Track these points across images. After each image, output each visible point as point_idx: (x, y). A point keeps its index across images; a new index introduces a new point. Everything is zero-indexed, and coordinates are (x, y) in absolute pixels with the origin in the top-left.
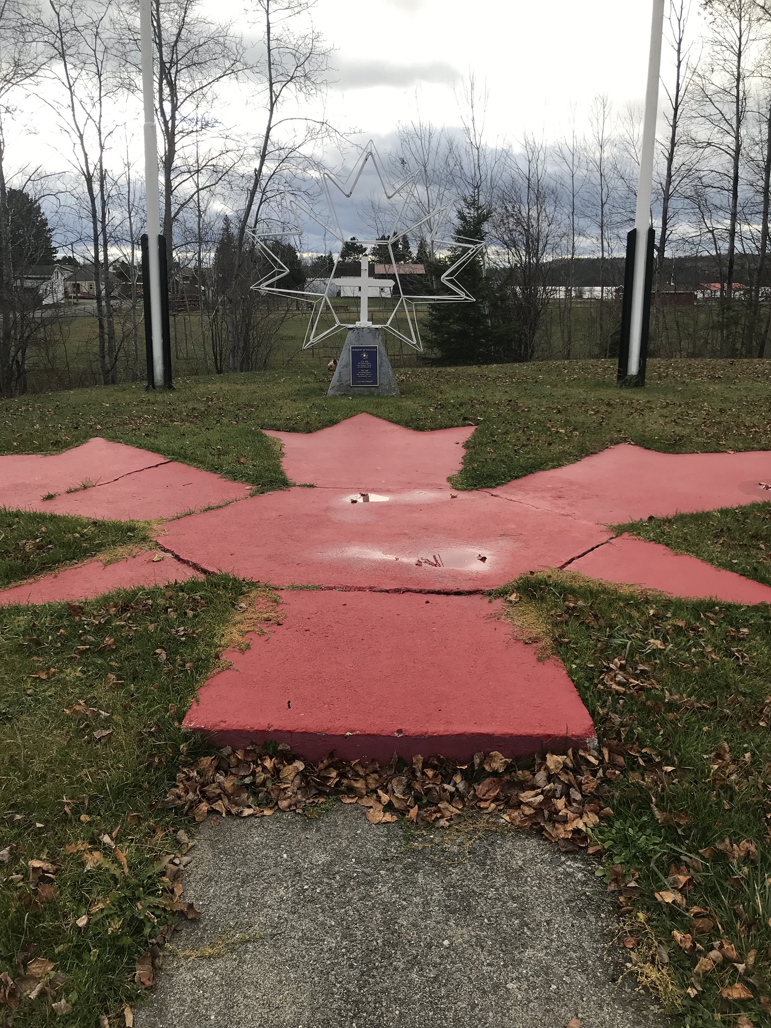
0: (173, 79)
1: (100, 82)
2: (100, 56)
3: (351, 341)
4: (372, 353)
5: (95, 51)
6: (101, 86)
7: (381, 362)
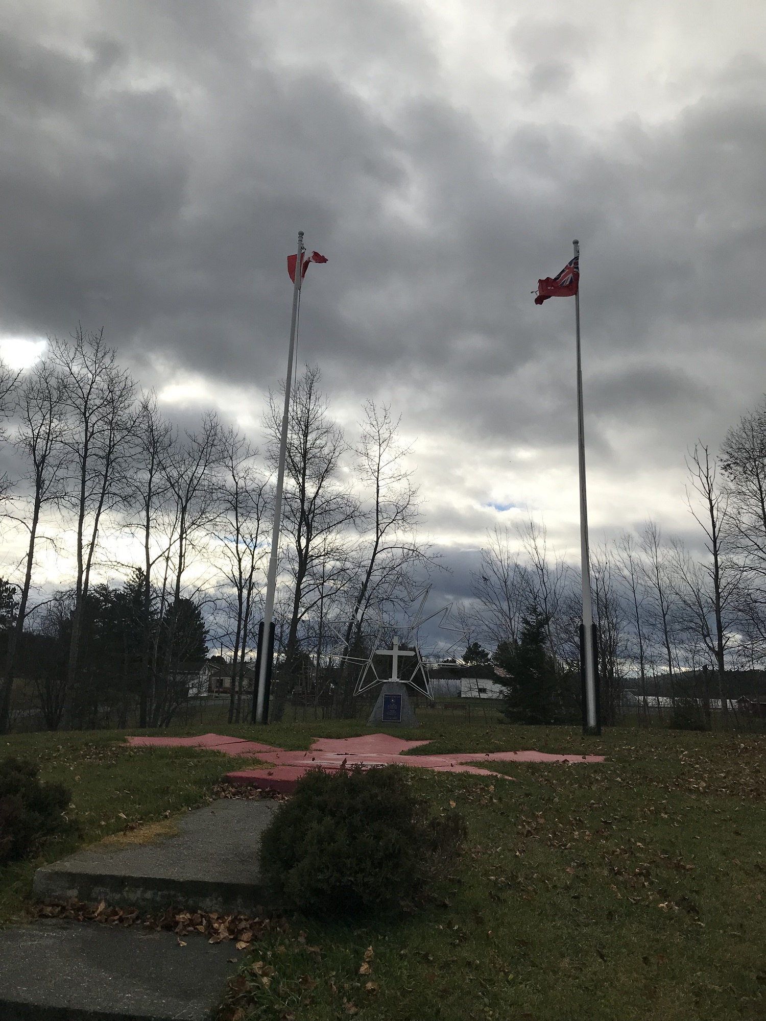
0: (310, 521)
1: (258, 524)
2: (260, 508)
3: (385, 691)
4: (398, 699)
5: (257, 505)
6: (258, 527)
7: (404, 705)
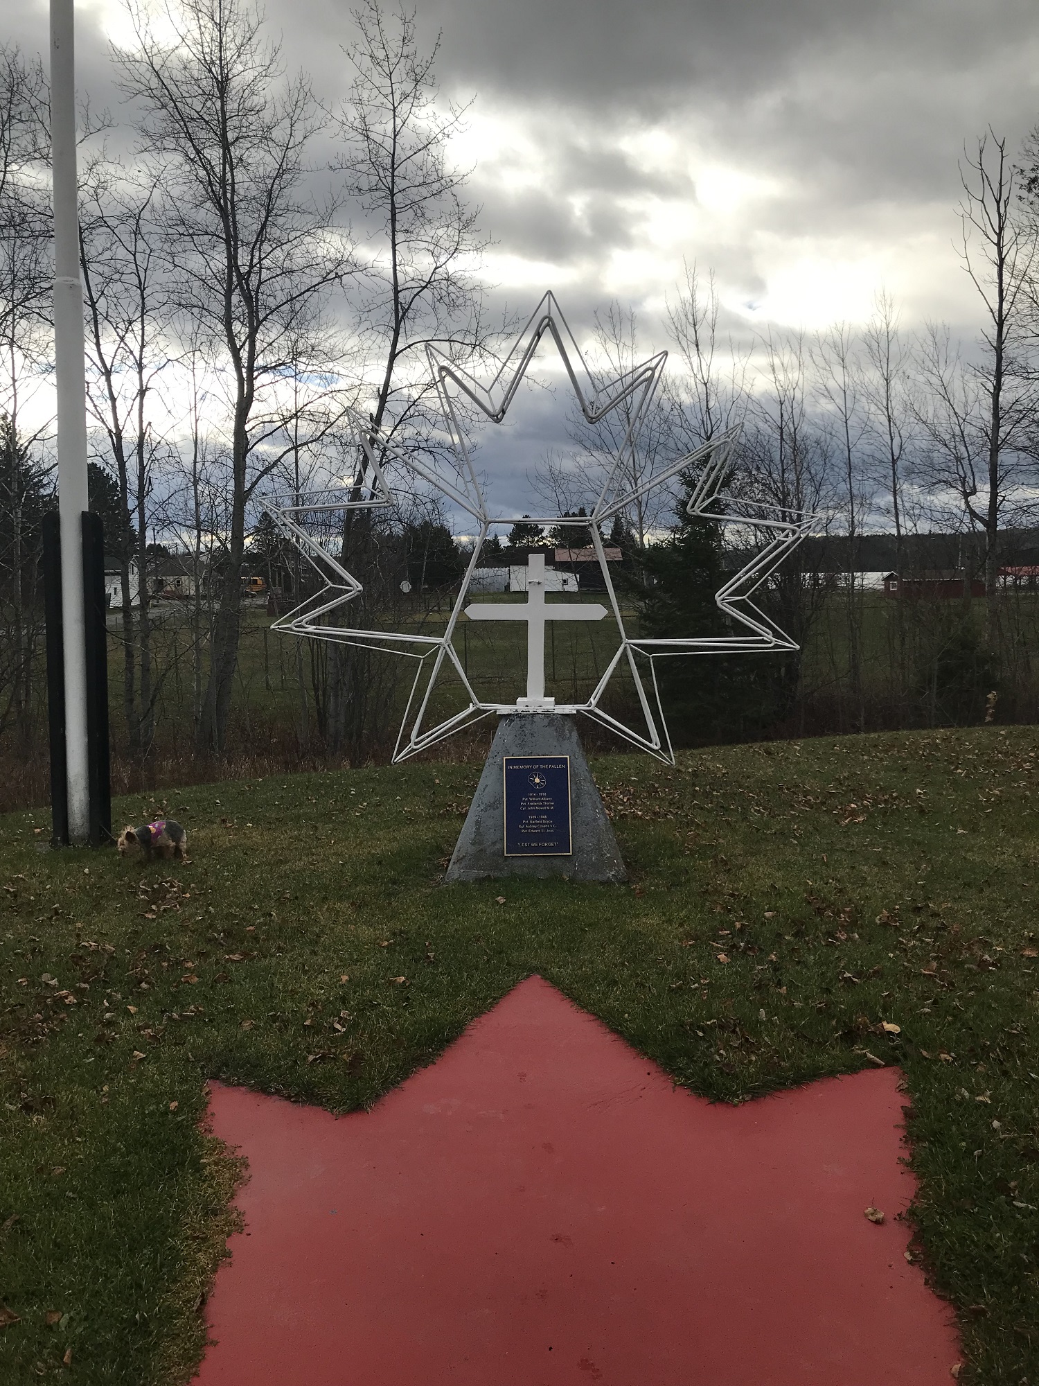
2: (142, 262)
3: (504, 744)
4: (556, 775)
5: (134, 255)
7: (578, 796)
